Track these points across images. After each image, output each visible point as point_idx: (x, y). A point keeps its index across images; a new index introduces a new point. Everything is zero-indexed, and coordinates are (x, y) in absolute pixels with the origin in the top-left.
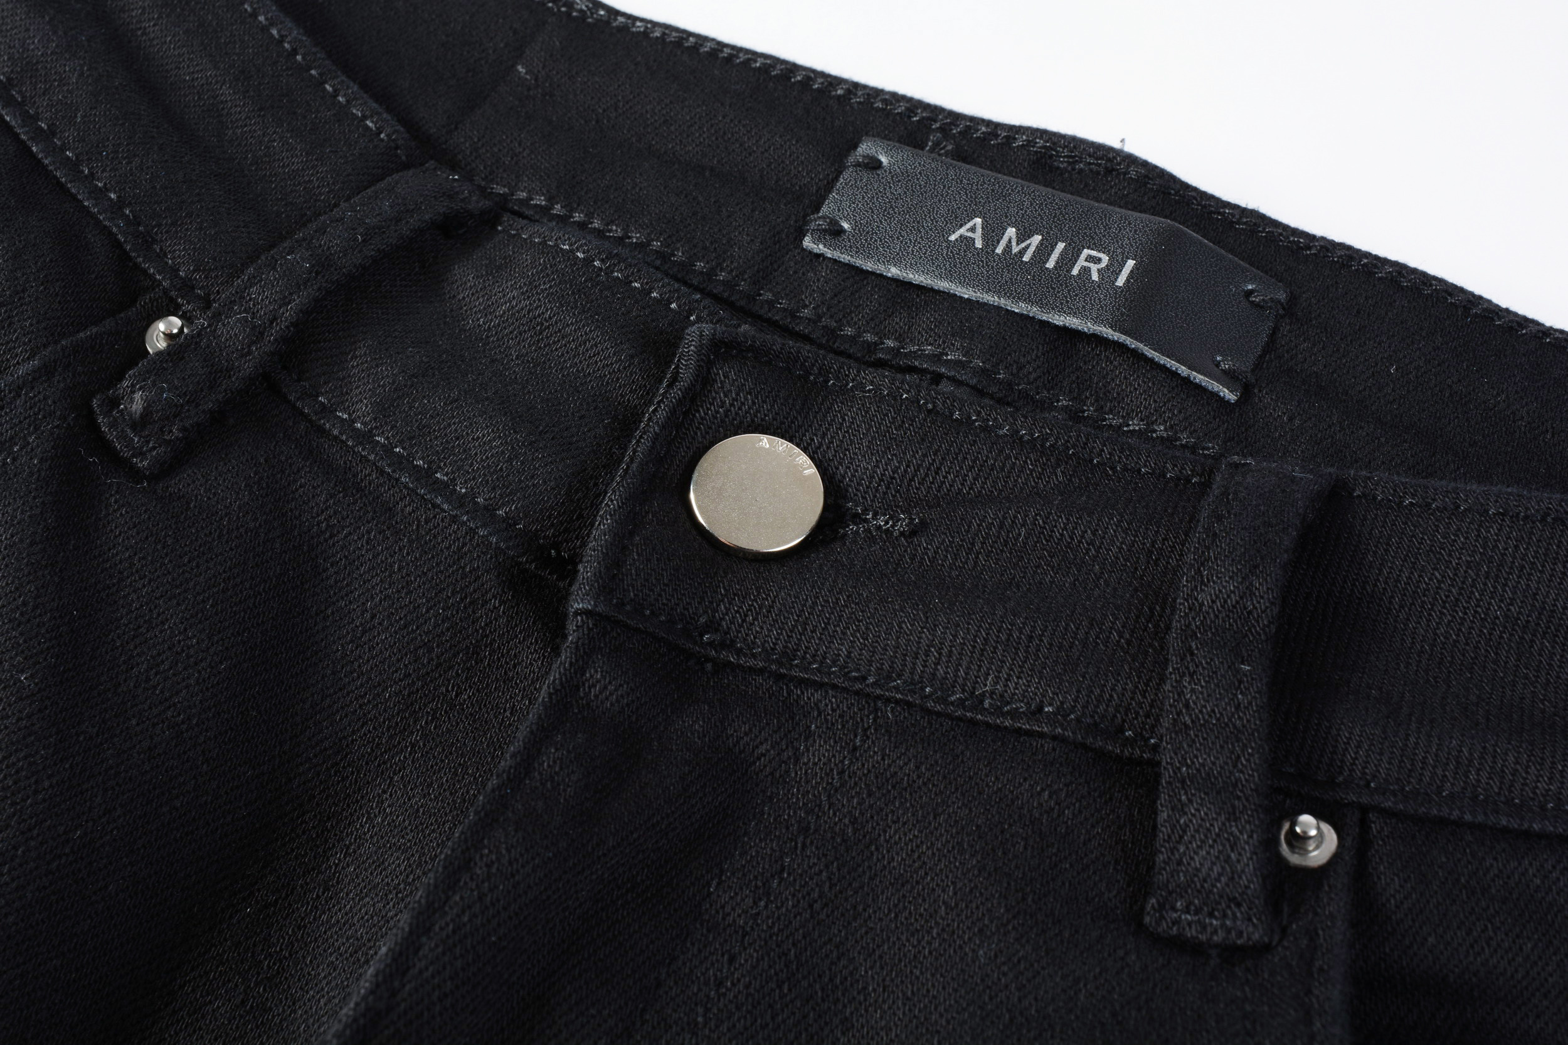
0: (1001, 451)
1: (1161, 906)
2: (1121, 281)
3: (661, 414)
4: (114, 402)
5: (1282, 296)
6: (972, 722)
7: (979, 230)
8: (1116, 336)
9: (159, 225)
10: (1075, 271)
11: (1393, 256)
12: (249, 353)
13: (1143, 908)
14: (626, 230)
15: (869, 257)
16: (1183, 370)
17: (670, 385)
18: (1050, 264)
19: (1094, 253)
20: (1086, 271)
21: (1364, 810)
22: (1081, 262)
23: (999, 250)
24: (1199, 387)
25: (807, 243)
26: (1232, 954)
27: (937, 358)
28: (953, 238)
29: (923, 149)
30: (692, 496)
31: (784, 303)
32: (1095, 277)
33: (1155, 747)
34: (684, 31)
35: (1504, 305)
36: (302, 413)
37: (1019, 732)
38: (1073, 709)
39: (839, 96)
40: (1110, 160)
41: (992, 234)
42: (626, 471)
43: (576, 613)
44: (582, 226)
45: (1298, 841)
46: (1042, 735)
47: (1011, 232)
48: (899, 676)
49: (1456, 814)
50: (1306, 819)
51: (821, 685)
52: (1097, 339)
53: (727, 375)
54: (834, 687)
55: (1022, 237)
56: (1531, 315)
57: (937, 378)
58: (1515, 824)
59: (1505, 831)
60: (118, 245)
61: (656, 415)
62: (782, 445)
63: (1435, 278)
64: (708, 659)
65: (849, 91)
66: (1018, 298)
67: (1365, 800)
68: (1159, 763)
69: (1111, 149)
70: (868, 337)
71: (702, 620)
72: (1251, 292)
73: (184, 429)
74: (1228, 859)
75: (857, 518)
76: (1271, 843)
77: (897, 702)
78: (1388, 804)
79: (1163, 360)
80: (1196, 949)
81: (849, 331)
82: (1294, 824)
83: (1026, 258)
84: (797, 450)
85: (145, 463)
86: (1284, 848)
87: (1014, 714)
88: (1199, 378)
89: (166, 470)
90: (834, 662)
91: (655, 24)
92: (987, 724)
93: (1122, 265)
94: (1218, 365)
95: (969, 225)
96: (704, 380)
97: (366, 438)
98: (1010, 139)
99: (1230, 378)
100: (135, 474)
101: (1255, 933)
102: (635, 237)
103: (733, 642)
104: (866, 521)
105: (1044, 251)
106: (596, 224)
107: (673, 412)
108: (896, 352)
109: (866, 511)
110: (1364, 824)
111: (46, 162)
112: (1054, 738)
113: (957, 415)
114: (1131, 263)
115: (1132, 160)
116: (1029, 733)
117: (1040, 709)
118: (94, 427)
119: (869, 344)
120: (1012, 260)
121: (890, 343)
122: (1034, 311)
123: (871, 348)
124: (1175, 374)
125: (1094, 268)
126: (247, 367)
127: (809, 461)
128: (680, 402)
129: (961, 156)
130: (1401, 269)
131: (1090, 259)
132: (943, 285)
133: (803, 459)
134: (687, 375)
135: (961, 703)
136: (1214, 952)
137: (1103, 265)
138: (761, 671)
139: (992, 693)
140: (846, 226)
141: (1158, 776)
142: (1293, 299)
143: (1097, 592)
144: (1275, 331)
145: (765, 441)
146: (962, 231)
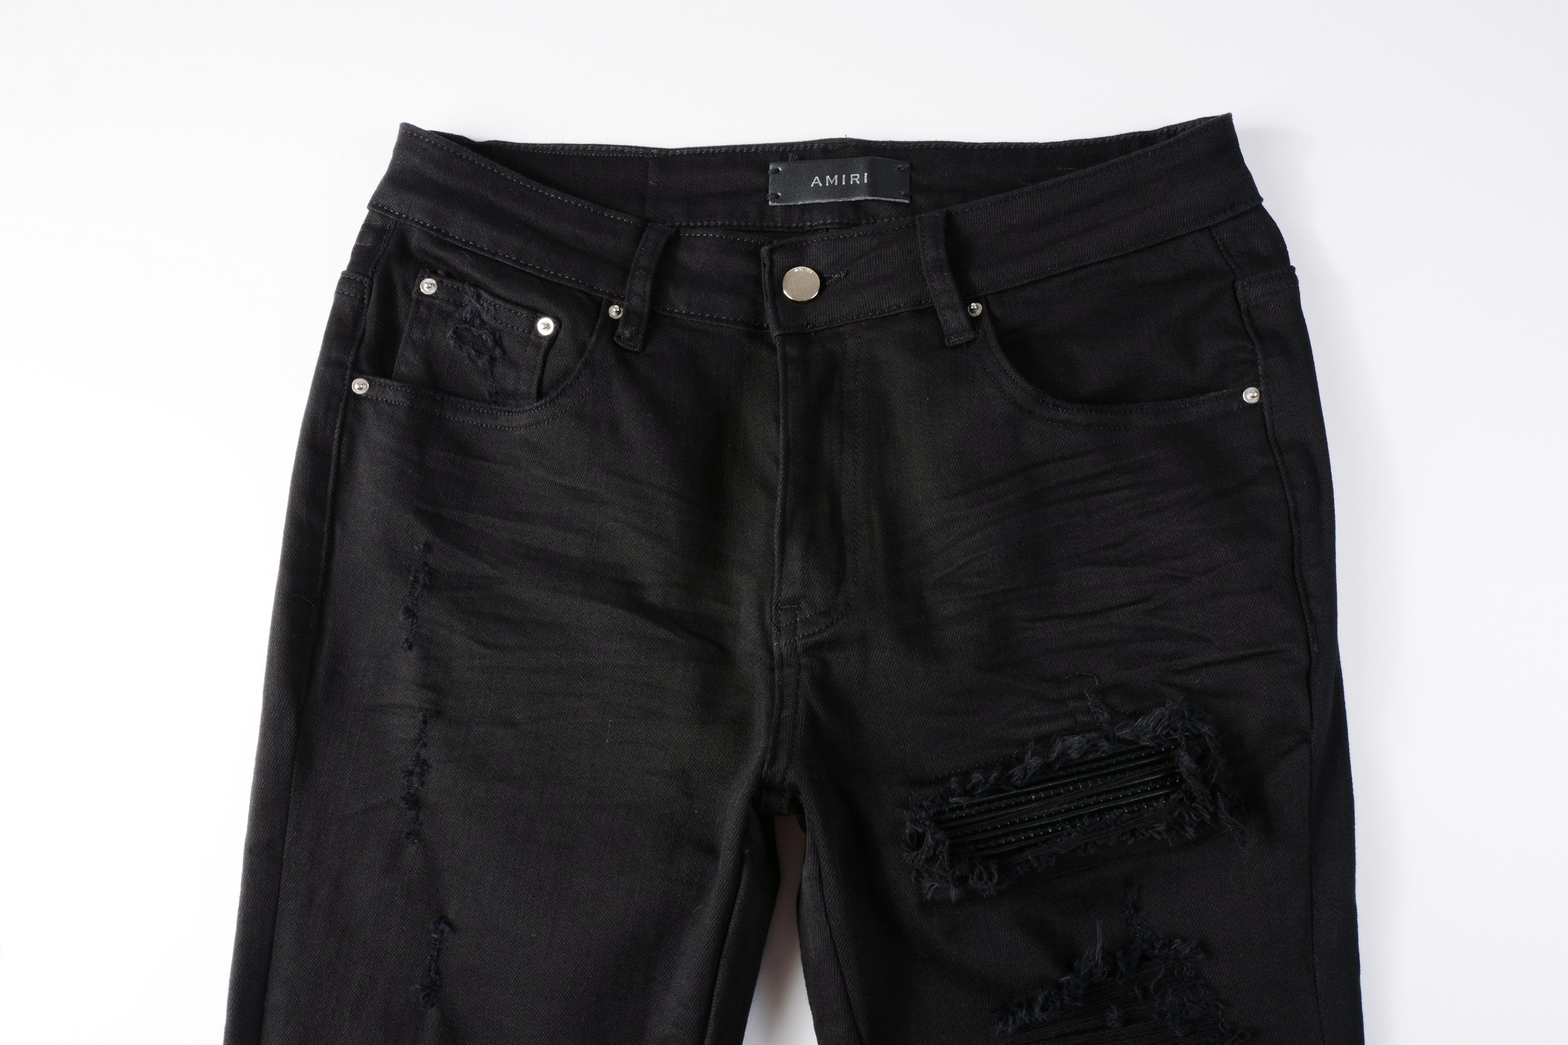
0: (857, 241)
1: (949, 340)
2: (866, 181)
3: (767, 276)
4: (619, 337)
5: (908, 166)
6: (885, 317)
7: (818, 180)
8: (872, 198)
9: (591, 281)
10: (852, 183)
11: (933, 140)
12: (644, 305)
13: (944, 342)
14: (715, 222)
15: (791, 201)
16: (893, 200)
17: (765, 267)
18: (844, 183)
19: (854, 175)
20: (854, 181)
21: (985, 296)
22: (852, 180)
23: (827, 185)
24: (898, 203)
25: (770, 203)
26: (969, 343)
27: (824, 224)
28: (812, 186)
29: (788, 160)
30: (785, 292)
31: (772, 224)
32: (858, 182)
33: (931, 303)
34: (694, 148)
35: (967, 142)
36: (666, 316)
37: (897, 314)
38: (908, 303)
39: (753, 152)
40: (845, 143)
41: (823, 180)
42: (766, 295)
43: (776, 336)
44: (702, 226)
45: (973, 311)
46: (903, 312)
47: (828, 177)
48: (861, 313)
49: (1006, 288)
50: (973, 304)
51: (842, 326)
52: (866, 200)
53: (777, 257)
54: (847, 324)
55: (832, 177)
56: (975, 142)
57: (827, 230)
58: (1019, 284)
59: (1018, 286)
60: (586, 293)
61: (765, 277)
62: (801, 268)
63: (947, 142)
64: (812, 332)
65: (756, 149)
66: (840, 197)
67: (984, 294)
68: (934, 307)
69: (844, 139)
70: (801, 225)
71: (805, 323)
72: (900, 168)
73: (642, 335)
74: (960, 323)
75: (830, 278)
76: (967, 314)
77: (864, 320)
78: (990, 292)
79: (887, 199)
80: (960, 346)
81: (794, 225)
82: (971, 306)
83: (836, 184)
84: (805, 268)
85: (638, 349)
86: (970, 314)
87: (894, 310)
88: (897, 200)
89: (644, 347)
90: (844, 318)
91: (683, 149)
92: (889, 316)
93: (864, 176)
94: (900, 194)
95: (815, 180)
96: (772, 261)
97: (688, 315)
98: (812, 146)
99: (905, 197)
100: (636, 353)
101: (972, 336)
102: (720, 223)
103: (815, 325)
104: (832, 278)
105: (840, 179)
106: (705, 223)
107: (769, 274)
108: (811, 226)
109: (831, 275)
110: (986, 300)
111: (549, 278)
112: (907, 311)
113: (841, 237)
114: (866, 174)
115: (851, 140)
116: (900, 313)
117: (900, 306)
118: (619, 346)
119: (802, 226)
120: (832, 186)
121: (808, 224)
122: (846, 199)
123: (803, 227)
124: (891, 202)
125: (856, 179)
126: (646, 310)
127: (810, 269)
128: (769, 271)
129: (801, 158)
130: (937, 143)
131: (854, 177)
132: (817, 201)
133: (809, 270)
134: (767, 263)
135: (880, 313)
136: (965, 345)
137: (859, 177)
138: (826, 329)
139: (886, 307)
140: (779, 194)
141: (935, 310)
142: (911, 165)
143: (900, 269)
144: (911, 176)
145: (796, 269)
146: (813, 183)
